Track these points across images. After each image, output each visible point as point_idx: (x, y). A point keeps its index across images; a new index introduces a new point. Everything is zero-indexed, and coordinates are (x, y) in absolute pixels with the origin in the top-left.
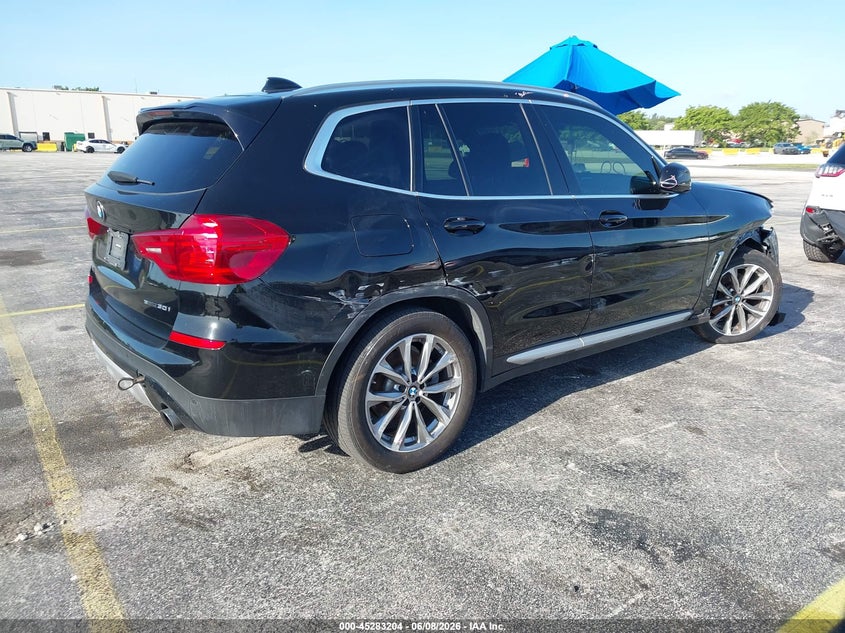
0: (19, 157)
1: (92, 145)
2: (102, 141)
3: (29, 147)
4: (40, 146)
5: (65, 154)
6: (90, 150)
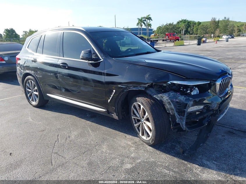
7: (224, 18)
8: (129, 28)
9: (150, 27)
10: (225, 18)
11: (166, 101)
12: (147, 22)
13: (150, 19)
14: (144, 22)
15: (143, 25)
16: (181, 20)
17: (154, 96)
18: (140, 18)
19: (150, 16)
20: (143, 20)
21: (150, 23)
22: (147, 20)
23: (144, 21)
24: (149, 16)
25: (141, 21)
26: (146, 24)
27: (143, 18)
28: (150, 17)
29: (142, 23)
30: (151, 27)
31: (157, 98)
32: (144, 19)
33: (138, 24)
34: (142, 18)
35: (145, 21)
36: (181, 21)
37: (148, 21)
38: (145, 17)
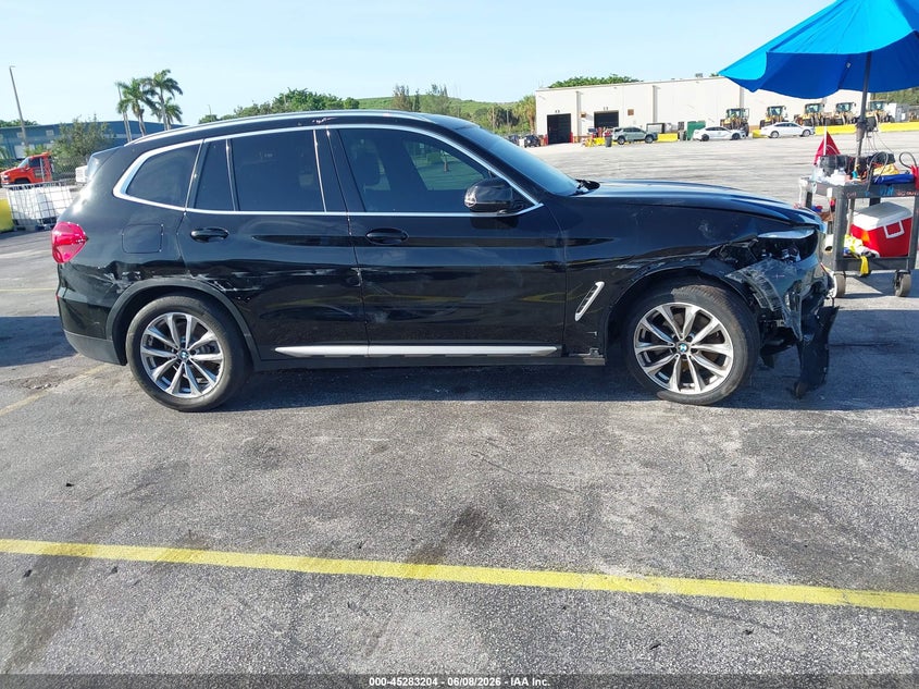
0: (643, 147)
1: (708, 133)
2: (713, 129)
3: (651, 138)
4: (661, 137)
5: (686, 143)
6: (705, 138)
7: (431, 90)
8: (100, 120)
9: (174, 118)
10: (435, 88)
11: (760, 282)
12: (161, 98)
13: (171, 85)
14: (149, 97)
15: (148, 110)
16: (286, 92)
17: (729, 276)
18: (129, 83)
19: (168, 76)
20: (141, 90)
21: (172, 103)
22: (158, 90)
23: (146, 93)
24: (164, 73)
25: (134, 93)
26: (157, 105)
27: (143, 81)
28: (170, 80)
29: (141, 103)
30: (179, 119)
31: (735, 278)
32: (148, 87)
33: (122, 106)
34: (136, 84)
35: (153, 93)
36: (288, 97)
37: (166, 95)
38: (149, 79)
